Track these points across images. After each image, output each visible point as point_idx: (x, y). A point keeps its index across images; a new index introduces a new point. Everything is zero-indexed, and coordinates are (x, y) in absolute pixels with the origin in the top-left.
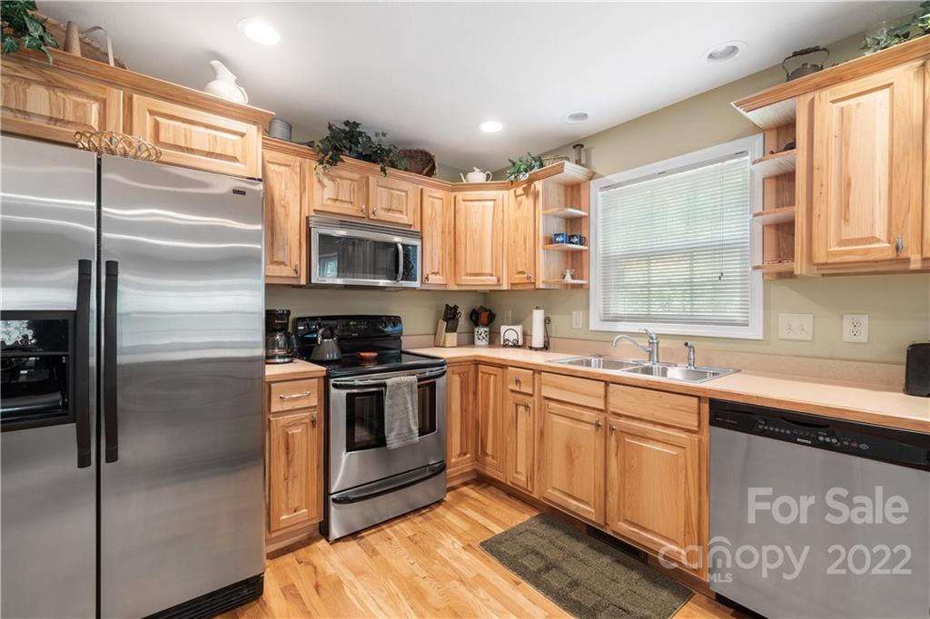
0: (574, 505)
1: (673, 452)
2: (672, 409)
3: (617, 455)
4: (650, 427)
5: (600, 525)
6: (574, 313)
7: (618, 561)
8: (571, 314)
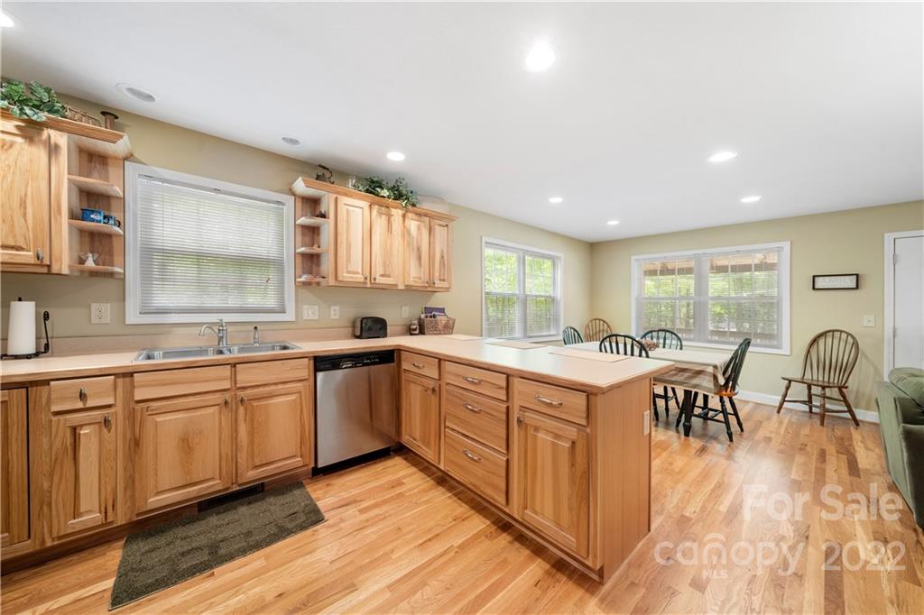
0: (193, 491)
1: (294, 397)
2: (292, 369)
3: (245, 420)
4: (273, 387)
5: (228, 489)
6: (94, 306)
7: (250, 503)
8: (89, 307)
